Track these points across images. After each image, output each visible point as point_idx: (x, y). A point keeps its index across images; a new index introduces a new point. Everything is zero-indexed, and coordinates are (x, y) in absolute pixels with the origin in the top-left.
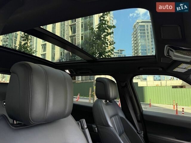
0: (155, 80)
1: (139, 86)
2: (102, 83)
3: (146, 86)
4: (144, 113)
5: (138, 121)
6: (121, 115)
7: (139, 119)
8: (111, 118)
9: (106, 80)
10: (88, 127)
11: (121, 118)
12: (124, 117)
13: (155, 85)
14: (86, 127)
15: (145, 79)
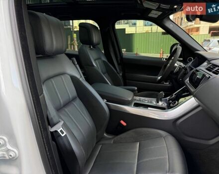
0: (146, 26)
1: (126, 33)
2: (86, 28)
3: (135, 32)
4: (124, 57)
5: (118, 64)
6: (104, 59)
7: (119, 62)
8: (95, 60)
9: (89, 26)
10: (78, 64)
11: (104, 61)
12: (106, 61)
13: (144, 32)
14: (76, 63)
15: (135, 24)
